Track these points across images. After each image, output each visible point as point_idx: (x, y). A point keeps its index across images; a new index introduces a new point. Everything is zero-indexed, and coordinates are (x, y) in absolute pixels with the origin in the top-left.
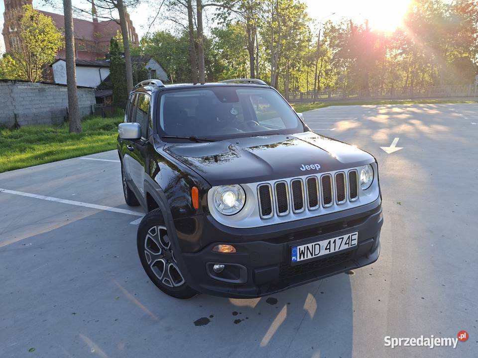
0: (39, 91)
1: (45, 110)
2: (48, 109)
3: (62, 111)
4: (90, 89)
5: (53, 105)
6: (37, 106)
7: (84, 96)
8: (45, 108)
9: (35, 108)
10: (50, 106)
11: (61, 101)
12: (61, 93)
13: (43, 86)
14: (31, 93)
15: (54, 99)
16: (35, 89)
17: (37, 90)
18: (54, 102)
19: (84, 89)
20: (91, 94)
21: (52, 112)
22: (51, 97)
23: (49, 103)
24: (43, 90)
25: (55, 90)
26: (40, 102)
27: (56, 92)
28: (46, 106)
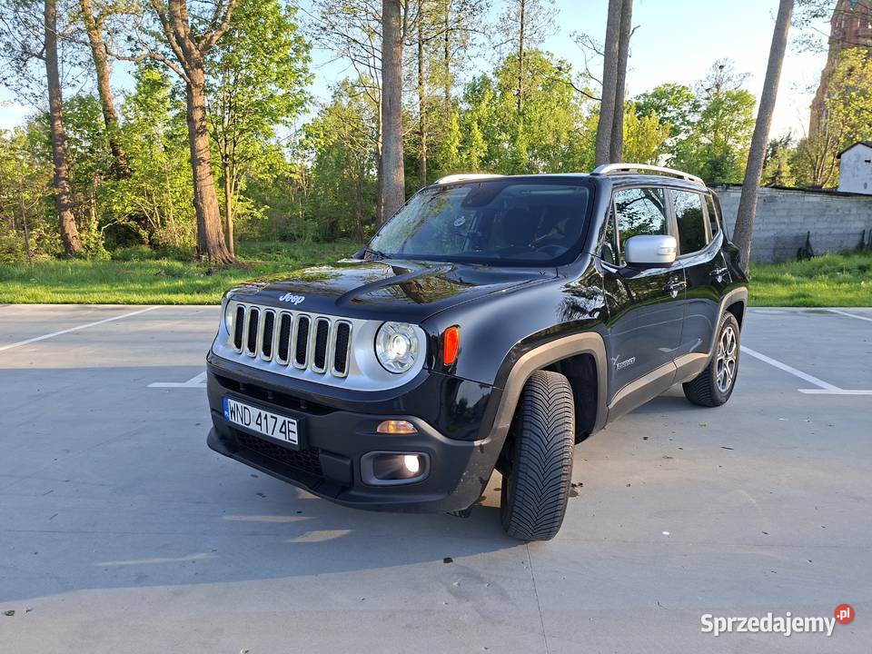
0: (764, 200)
2: (772, 234)
3: (797, 238)
5: (783, 227)
8: (768, 231)
10: (778, 227)
11: (800, 219)
12: (806, 206)
13: (775, 193)
15: (789, 216)
18: (786, 220)
21: (777, 239)
22: (785, 213)
23: (777, 224)
24: (772, 199)
25: (794, 200)
26: (761, 220)
27: (796, 203)
28: (770, 227)
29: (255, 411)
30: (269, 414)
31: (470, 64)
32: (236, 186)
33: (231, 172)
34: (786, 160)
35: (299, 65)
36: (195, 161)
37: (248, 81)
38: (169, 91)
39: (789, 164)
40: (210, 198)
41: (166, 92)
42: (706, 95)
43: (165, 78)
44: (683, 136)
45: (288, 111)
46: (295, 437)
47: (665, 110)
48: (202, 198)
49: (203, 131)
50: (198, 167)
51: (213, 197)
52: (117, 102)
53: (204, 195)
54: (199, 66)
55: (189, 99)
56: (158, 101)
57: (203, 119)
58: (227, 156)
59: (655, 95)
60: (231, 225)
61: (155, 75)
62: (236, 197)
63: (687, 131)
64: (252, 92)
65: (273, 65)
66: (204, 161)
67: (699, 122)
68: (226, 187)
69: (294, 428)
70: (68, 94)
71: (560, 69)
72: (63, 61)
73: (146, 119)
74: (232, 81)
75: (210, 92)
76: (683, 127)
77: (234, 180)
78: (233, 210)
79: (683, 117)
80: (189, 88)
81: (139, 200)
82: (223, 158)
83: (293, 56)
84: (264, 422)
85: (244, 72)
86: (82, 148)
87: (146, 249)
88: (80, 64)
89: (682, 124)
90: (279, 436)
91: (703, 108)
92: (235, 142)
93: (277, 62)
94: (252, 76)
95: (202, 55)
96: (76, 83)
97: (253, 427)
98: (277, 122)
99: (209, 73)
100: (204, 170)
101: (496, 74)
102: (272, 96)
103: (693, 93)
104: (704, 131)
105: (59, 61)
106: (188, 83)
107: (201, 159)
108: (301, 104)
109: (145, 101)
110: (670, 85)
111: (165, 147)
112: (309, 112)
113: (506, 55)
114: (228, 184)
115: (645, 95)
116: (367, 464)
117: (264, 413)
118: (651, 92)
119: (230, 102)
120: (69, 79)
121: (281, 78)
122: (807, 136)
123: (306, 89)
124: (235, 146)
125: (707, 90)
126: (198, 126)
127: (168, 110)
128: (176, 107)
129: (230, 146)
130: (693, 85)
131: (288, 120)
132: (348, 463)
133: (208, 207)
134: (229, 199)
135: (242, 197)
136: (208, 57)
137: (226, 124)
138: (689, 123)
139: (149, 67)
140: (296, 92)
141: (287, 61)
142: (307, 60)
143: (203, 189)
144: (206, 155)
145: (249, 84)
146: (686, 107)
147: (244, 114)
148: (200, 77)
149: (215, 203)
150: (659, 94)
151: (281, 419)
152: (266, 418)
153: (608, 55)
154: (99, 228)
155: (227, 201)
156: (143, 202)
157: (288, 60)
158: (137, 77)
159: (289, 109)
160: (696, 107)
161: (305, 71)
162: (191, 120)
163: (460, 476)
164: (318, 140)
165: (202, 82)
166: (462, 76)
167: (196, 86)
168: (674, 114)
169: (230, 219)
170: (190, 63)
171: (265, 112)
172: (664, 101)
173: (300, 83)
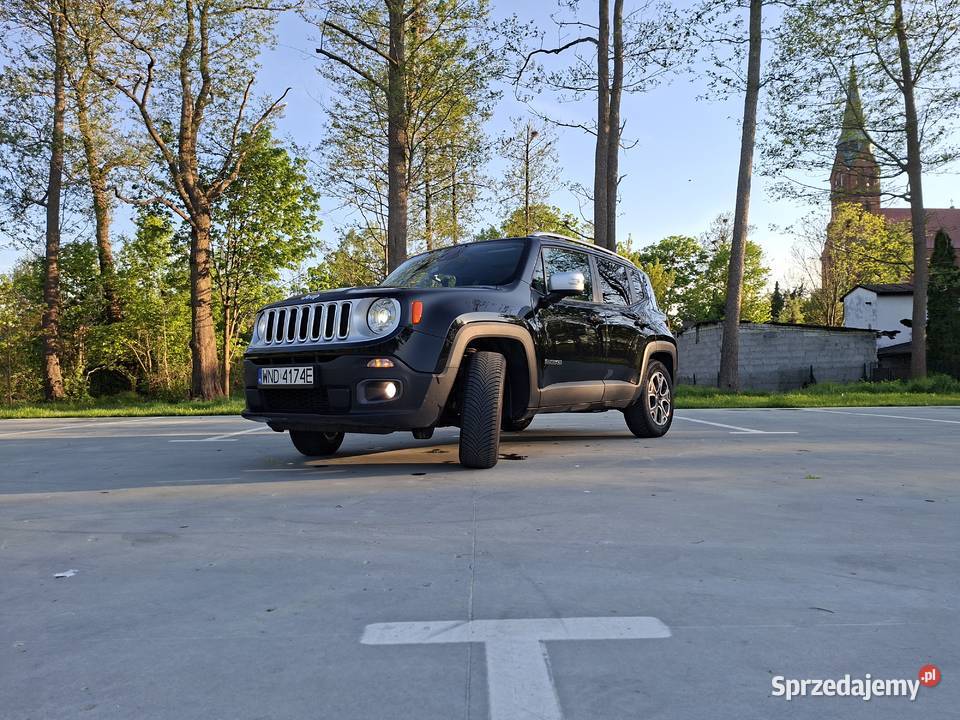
0: (765, 336)
1: (770, 369)
2: (776, 368)
3: (801, 371)
4: (866, 333)
5: (786, 361)
6: (757, 362)
7: (852, 345)
8: (772, 365)
9: (754, 366)
10: (781, 361)
11: (802, 354)
12: (806, 341)
13: (774, 329)
14: (751, 340)
15: (789, 351)
16: (757, 334)
17: (762, 336)
18: (789, 355)
19: (852, 334)
20: (868, 342)
21: (782, 374)
22: (785, 348)
23: (779, 358)
24: (772, 335)
25: (793, 336)
26: (763, 355)
27: (795, 338)
28: (773, 362)
29: (282, 370)
30: (293, 369)
31: (477, 217)
32: (235, 329)
33: (232, 314)
34: (798, 308)
35: (307, 213)
36: (194, 303)
37: (254, 227)
38: (171, 237)
39: (802, 312)
40: (208, 340)
41: (167, 238)
42: (712, 247)
43: (167, 224)
44: (691, 286)
45: (294, 255)
46: (311, 379)
47: (673, 261)
48: (199, 339)
49: (206, 273)
50: (198, 309)
51: (211, 338)
52: (115, 248)
53: (202, 336)
54: (206, 211)
55: (194, 245)
56: (159, 247)
57: (206, 262)
58: (228, 298)
59: (661, 247)
60: (228, 367)
61: (158, 221)
62: (235, 340)
63: (696, 281)
64: (258, 237)
65: (281, 212)
66: (204, 302)
67: (708, 272)
68: (225, 330)
69: (311, 372)
70: (65, 239)
71: (567, 223)
72: (64, 208)
73: (144, 265)
74: (238, 226)
75: (214, 236)
76: (692, 277)
77: (234, 323)
78: (230, 353)
79: (692, 267)
80: (193, 234)
81: (131, 343)
82: (223, 300)
83: (301, 204)
84: (289, 375)
85: (250, 219)
86: (73, 293)
87: (133, 394)
88: (81, 211)
89: (690, 274)
90: (300, 382)
91: (710, 259)
92: (237, 285)
93: (285, 210)
94: (259, 221)
95: (209, 201)
96: (76, 229)
97: (282, 382)
98: (282, 265)
99: (215, 219)
100: (204, 311)
101: (504, 227)
102: (278, 240)
103: (699, 244)
104: (713, 280)
105: (61, 208)
106: (193, 228)
107: (201, 300)
108: (307, 248)
109: (145, 246)
110: (675, 237)
111: (162, 292)
112: (315, 256)
113: (513, 209)
114: (228, 327)
115: (653, 247)
116: (361, 390)
117: (289, 369)
118: (657, 244)
119: (235, 247)
120: (68, 226)
121: (288, 225)
122: (820, 287)
123: (312, 234)
124: (237, 289)
125: (713, 242)
126: (200, 268)
127: (168, 255)
128: (177, 252)
129: (232, 289)
130: (699, 238)
131: (294, 264)
132: (348, 390)
133: (205, 349)
134: (228, 341)
135: (241, 340)
136: (215, 205)
137: (229, 268)
138: (697, 273)
139: (152, 213)
140: (302, 238)
141: (295, 209)
142: (313, 208)
143: (202, 329)
144: (206, 297)
145: (255, 230)
146: (693, 259)
147: (248, 259)
148: (206, 222)
149: (213, 344)
150: (665, 246)
151: (301, 369)
152: (290, 372)
153: (597, 199)
154: (85, 373)
155: (225, 343)
156: (135, 345)
157: (295, 207)
158: (139, 224)
159: (295, 253)
160: (703, 257)
161: (313, 218)
162: (193, 263)
163: (424, 397)
164: (324, 283)
165: (208, 226)
166: (469, 227)
167: (202, 230)
168: (682, 264)
169: (228, 361)
170: (196, 210)
171: (269, 257)
172: (671, 253)
173: (307, 230)
